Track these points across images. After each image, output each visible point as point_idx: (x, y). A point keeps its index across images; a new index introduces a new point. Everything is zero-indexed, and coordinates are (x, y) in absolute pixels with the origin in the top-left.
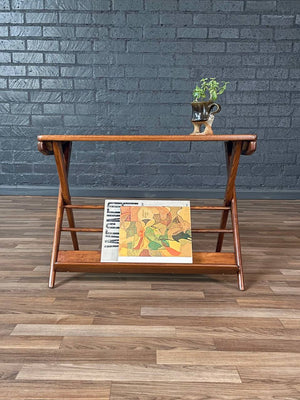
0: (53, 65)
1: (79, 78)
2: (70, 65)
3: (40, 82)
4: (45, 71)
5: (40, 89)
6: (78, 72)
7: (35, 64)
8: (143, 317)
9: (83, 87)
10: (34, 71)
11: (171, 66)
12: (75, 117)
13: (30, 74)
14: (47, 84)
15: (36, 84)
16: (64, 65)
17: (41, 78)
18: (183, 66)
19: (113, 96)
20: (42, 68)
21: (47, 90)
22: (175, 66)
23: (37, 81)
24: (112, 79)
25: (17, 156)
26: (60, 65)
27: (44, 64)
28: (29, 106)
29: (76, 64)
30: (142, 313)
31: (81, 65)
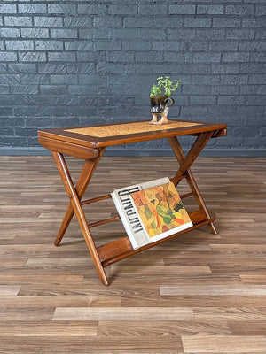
0: (57, 39)
1: (81, 51)
2: (73, 40)
3: (47, 55)
4: (50, 45)
5: (47, 62)
6: (80, 45)
7: (41, 39)
8: (163, 297)
9: (85, 59)
10: (41, 45)
11: (163, 40)
12: (78, 87)
13: (37, 48)
14: (53, 57)
15: (43, 57)
16: (68, 40)
17: (47, 52)
18: (174, 40)
19: (112, 68)
20: (48, 42)
21: (53, 63)
22: (167, 39)
23: (44, 54)
24: (110, 52)
25: (28, 121)
26: (64, 40)
27: (50, 38)
28: (38, 77)
29: (79, 39)
30: (162, 293)
31: (83, 40)
